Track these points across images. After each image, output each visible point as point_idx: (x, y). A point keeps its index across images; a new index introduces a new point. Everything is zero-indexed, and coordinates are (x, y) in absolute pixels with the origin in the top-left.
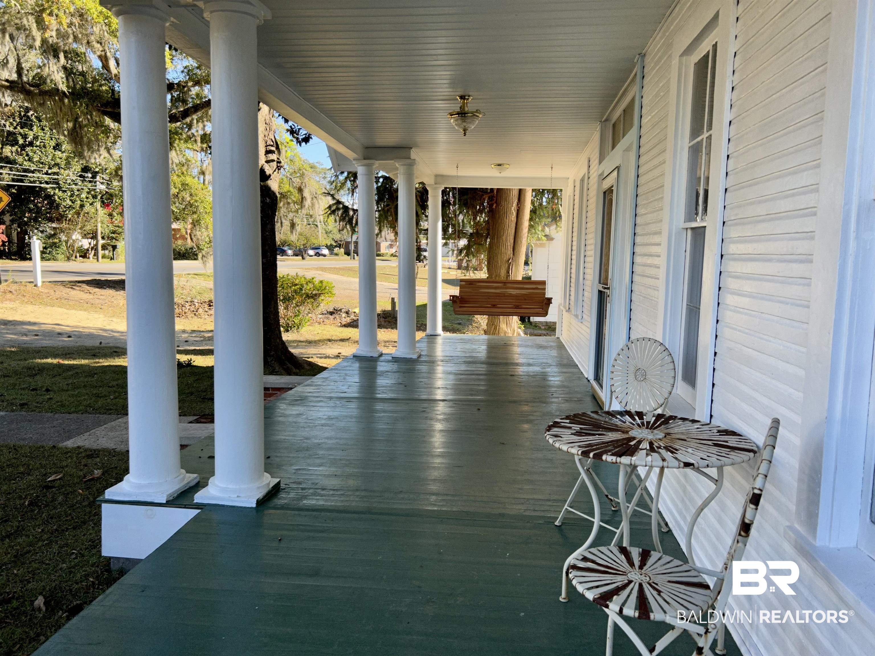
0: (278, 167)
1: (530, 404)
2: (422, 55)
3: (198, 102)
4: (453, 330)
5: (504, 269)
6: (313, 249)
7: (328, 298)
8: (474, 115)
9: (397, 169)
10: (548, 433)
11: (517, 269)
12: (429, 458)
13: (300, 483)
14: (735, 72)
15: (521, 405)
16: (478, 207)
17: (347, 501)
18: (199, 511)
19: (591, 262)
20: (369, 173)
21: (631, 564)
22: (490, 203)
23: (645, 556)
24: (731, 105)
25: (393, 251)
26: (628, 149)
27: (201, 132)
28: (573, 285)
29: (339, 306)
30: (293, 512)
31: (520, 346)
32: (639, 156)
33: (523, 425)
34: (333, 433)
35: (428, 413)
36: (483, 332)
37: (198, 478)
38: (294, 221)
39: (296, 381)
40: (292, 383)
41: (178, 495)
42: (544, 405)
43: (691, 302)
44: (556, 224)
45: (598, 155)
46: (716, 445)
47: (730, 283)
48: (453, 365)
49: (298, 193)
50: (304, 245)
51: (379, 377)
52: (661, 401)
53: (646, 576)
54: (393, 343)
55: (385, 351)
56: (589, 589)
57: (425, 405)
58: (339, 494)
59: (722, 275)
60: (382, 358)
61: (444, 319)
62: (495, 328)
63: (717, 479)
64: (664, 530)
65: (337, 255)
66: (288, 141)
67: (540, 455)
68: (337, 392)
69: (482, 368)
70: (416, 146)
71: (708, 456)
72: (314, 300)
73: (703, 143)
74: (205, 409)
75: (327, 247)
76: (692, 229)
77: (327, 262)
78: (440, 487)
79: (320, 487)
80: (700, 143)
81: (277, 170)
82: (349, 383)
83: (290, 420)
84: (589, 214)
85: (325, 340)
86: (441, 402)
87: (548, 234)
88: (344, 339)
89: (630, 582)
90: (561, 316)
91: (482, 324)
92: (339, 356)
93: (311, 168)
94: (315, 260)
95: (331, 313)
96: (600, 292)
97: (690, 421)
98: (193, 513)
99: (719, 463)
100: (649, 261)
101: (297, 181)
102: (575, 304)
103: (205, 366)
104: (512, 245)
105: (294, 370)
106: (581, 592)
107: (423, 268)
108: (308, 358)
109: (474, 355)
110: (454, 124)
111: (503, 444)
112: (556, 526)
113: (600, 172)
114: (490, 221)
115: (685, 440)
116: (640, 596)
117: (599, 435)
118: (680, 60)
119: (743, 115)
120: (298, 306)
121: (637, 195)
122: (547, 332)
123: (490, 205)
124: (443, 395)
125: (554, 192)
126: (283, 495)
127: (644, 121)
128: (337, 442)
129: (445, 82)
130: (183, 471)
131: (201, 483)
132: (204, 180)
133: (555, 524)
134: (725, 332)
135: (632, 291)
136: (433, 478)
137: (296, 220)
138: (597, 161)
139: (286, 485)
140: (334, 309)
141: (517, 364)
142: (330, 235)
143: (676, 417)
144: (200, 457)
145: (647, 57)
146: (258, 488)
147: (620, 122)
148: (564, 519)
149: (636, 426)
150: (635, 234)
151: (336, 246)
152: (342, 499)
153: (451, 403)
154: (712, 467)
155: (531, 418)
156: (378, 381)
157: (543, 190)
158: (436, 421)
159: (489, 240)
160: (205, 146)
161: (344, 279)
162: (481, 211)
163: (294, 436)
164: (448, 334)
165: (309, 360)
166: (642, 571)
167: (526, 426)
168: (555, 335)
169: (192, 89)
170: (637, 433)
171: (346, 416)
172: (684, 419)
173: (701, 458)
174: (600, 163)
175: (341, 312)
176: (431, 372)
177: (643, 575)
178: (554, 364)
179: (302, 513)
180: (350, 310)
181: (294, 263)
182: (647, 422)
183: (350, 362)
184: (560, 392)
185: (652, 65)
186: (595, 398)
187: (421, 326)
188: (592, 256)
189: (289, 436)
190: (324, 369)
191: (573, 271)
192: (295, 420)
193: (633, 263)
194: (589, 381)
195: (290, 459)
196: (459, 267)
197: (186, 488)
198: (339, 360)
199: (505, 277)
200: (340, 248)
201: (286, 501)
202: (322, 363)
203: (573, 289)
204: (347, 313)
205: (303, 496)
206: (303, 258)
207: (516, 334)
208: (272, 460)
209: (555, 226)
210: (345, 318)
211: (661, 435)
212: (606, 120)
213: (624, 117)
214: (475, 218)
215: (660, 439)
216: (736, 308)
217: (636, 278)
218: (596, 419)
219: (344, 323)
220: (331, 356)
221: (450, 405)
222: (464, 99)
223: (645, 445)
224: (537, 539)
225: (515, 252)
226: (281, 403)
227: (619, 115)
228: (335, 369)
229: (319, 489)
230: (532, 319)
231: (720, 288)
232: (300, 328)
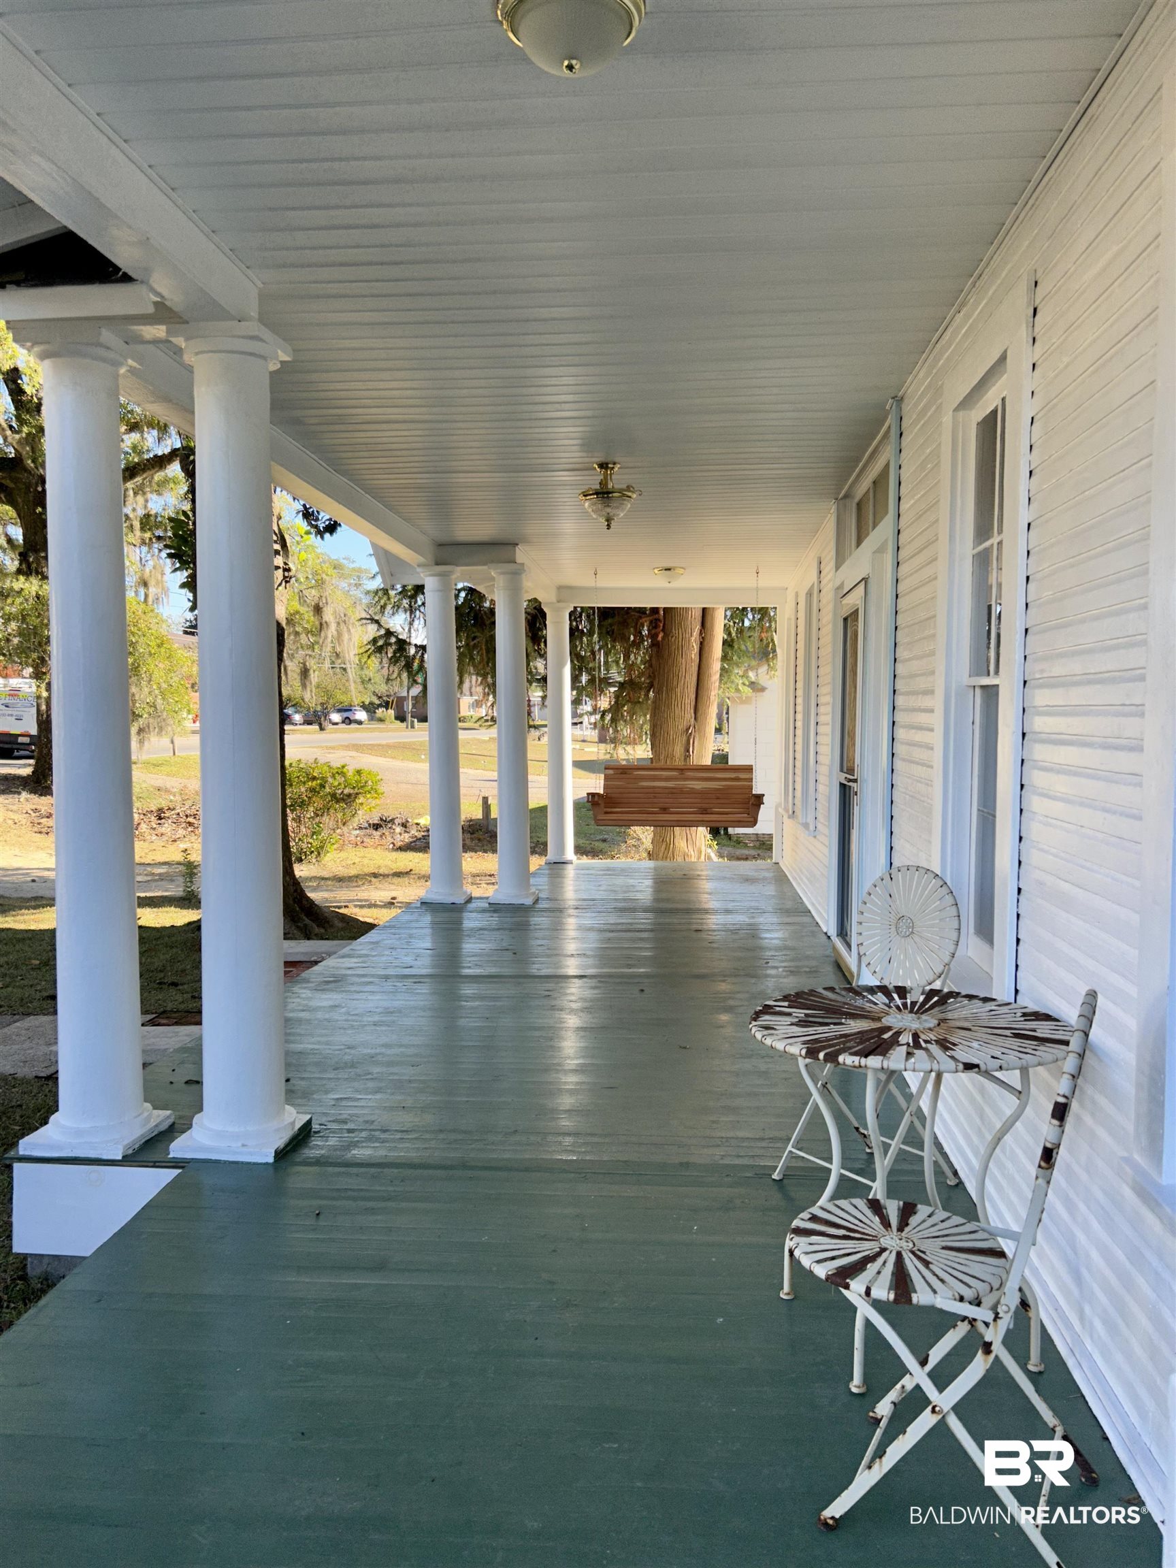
0: (285, 577)
1: (729, 980)
2: (536, 404)
3: (136, 460)
4: (593, 853)
5: (679, 745)
6: (339, 711)
7: (370, 800)
8: (624, 495)
9: (493, 579)
10: (754, 1023)
11: (702, 745)
12: (560, 1076)
13: (345, 1122)
14: (1033, 448)
15: (714, 981)
16: (632, 638)
17: (426, 1148)
18: (178, 1171)
19: (827, 735)
20: (444, 588)
21: (886, 1224)
22: (653, 631)
23: (907, 1211)
24: (1029, 499)
25: (482, 712)
26: (880, 550)
27: (141, 512)
28: (799, 771)
29: (389, 813)
30: (337, 1169)
31: (709, 879)
32: (898, 563)
33: (717, 1016)
34: (394, 1037)
35: (555, 999)
36: (645, 855)
37: (173, 1117)
38: (307, 664)
39: (323, 950)
40: (316, 954)
41: (141, 1146)
42: (753, 981)
43: (985, 806)
44: (769, 665)
45: (833, 553)
46: (1017, 1036)
47: (1036, 778)
48: (594, 915)
49: (314, 616)
50: (322, 704)
51: (466, 939)
52: (939, 969)
53: (907, 1242)
54: (488, 878)
55: (476, 892)
56: (819, 1262)
57: (551, 986)
58: (412, 1139)
59: (1024, 765)
60: (472, 906)
61: (578, 833)
62: (667, 848)
63: (1020, 1089)
64: (952, 1182)
65: (381, 720)
66: (302, 533)
67: (747, 1065)
68: (396, 966)
69: (644, 920)
70: (525, 540)
71: (1003, 1053)
72: (346, 804)
73: (992, 550)
74: (164, 1001)
75: (364, 707)
76: (982, 687)
77: (364, 735)
78: (579, 1122)
79: (380, 1128)
80: (987, 552)
81: (284, 583)
82: (416, 951)
83: (319, 1016)
84: (822, 652)
85: (366, 875)
86: (576, 980)
87: (753, 679)
88: (401, 873)
89: (883, 1250)
90: (780, 824)
91: (644, 840)
92: (393, 903)
93: (335, 568)
94: (342, 731)
95: (376, 827)
96: (843, 786)
97: (981, 999)
98: (169, 1175)
99: (1019, 1063)
100: (919, 737)
101: (312, 595)
102: (803, 806)
103: (158, 926)
104: (693, 703)
105: (317, 930)
106: (808, 1267)
107: (536, 742)
108: (339, 907)
109: (631, 895)
110: (590, 510)
111: (685, 1048)
112: (774, 1180)
113: (838, 583)
114: (654, 662)
115: (970, 1030)
116: (897, 1270)
117: (835, 1024)
118: (954, 417)
119: (1047, 516)
120: (318, 815)
121: (896, 628)
122: (759, 852)
123: (653, 636)
124: (578, 967)
125: (763, 612)
126: (316, 1141)
127: (904, 506)
128: (401, 1052)
129: (571, 442)
130: (148, 1105)
131: (176, 1126)
132: (146, 596)
133: (773, 1177)
134: (1033, 857)
135: (892, 785)
136: (567, 1108)
137: (311, 663)
138: (832, 564)
139: (321, 1125)
140: (381, 819)
141: (706, 911)
142: (369, 686)
143: (958, 994)
144: (171, 1083)
145: (906, 401)
146: (278, 1130)
147: (869, 500)
148: (787, 1168)
149: (894, 1008)
150: (894, 691)
151: (380, 706)
152: (417, 1146)
153: (594, 980)
154: (1007, 1070)
155: (731, 1003)
156: (464, 946)
157: (744, 609)
158: (569, 1013)
159: (651, 694)
160: (148, 535)
161: (397, 764)
162: (637, 644)
163: (327, 1043)
164: (585, 860)
165: (342, 911)
166: (903, 1234)
167: (724, 1017)
168: (771, 857)
169: (125, 437)
170: (894, 1020)
171: (415, 1008)
172: (970, 997)
173: (993, 1057)
174: (837, 568)
175: (394, 823)
176: (557, 929)
177: (903, 1241)
178: (771, 910)
179: (354, 1170)
180: (410, 820)
181: (305, 737)
182: (912, 1002)
183: (416, 914)
184: (779, 958)
185: (914, 416)
186: (839, 967)
187: (539, 847)
188: (828, 724)
189: (319, 1043)
190: (370, 927)
191: (799, 747)
192: (327, 1016)
193: (893, 739)
194: (829, 937)
195: (324, 1082)
196: (602, 740)
197: (153, 1134)
198: (393, 912)
199: (683, 758)
200: (387, 709)
201: (323, 1152)
202: (364, 915)
203: (799, 779)
204: (404, 825)
205: (352, 1142)
206: (322, 729)
207: (703, 857)
208: (294, 1085)
209: (765, 667)
210: (400, 834)
211: (932, 1023)
212: (846, 496)
213: (875, 492)
214: (627, 657)
215: (930, 1029)
216: (1045, 819)
217: (898, 765)
218: (831, 1000)
219: (399, 844)
220: (378, 903)
221: (593, 985)
222: (607, 468)
223: (906, 1038)
224: (743, 1202)
225: (698, 715)
226: (301, 988)
227: (864, 491)
228: (390, 926)
229: (378, 1130)
230: (731, 830)
231: (1022, 786)
232: (322, 855)
